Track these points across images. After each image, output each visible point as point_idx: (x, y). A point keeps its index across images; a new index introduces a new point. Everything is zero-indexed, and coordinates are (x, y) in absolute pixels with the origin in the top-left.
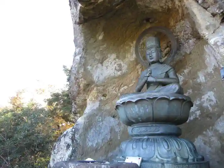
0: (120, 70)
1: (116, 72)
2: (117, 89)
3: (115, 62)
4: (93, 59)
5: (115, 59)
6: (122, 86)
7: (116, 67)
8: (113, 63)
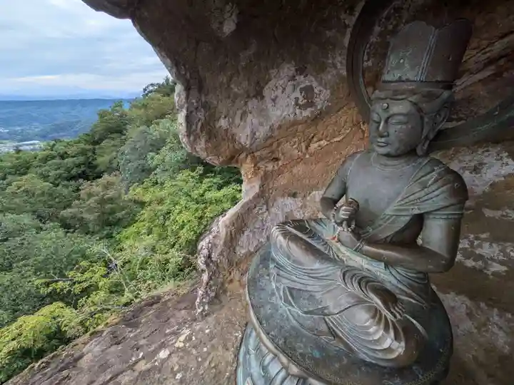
0: (310, 104)
1: (298, 111)
2: (303, 145)
3: (294, 85)
4: (229, 97)
5: (293, 78)
6: (315, 139)
7: (297, 99)
8: (289, 89)
